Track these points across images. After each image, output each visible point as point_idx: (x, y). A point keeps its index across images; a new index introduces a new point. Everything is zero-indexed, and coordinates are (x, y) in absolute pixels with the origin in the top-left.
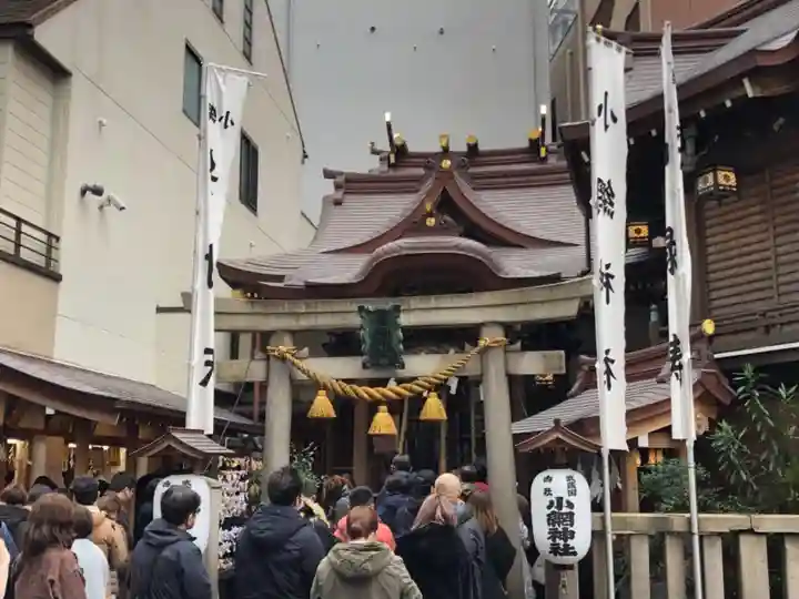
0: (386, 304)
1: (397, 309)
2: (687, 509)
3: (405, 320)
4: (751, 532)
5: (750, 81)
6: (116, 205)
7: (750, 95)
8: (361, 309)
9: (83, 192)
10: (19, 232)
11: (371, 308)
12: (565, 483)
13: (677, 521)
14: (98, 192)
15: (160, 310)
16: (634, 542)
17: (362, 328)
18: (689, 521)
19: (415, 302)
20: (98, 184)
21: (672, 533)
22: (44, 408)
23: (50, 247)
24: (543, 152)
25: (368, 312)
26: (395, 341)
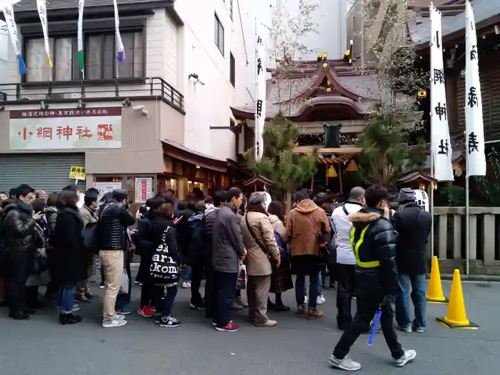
0: (335, 124)
1: (340, 126)
2: (465, 205)
3: (343, 130)
4: (490, 214)
5: (498, 27)
6: (201, 83)
7: (497, 33)
8: (325, 126)
9: (190, 77)
10: (172, 93)
11: (328, 125)
12: (421, 195)
13: (460, 209)
14: (196, 77)
15: (211, 128)
16: (441, 218)
17: (324, 133)
18: (465, 210)
19: (344, 123)
20: (196, 74)
21: (457, 214)
22: (196, 165)
23: (181, 100)
24: (350, 61)
25: (328, 127)
26: (337, 139)
